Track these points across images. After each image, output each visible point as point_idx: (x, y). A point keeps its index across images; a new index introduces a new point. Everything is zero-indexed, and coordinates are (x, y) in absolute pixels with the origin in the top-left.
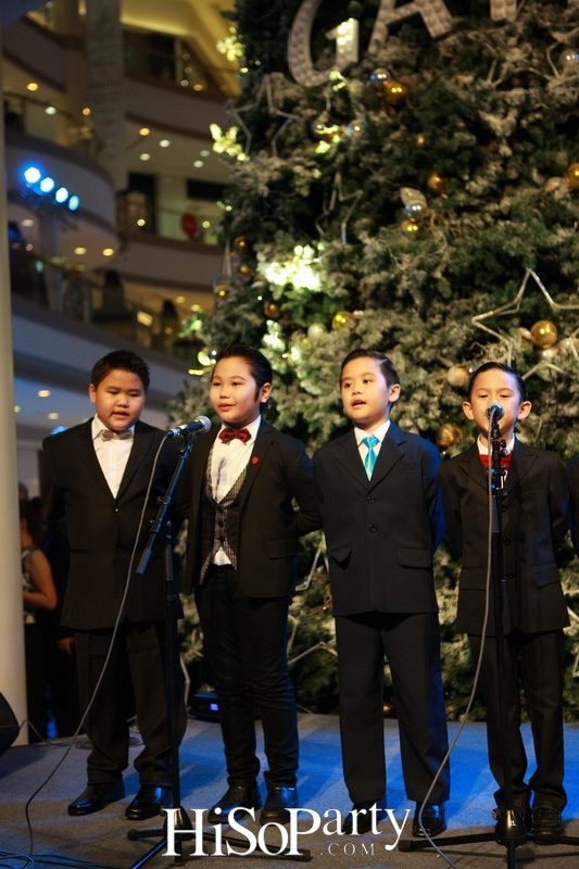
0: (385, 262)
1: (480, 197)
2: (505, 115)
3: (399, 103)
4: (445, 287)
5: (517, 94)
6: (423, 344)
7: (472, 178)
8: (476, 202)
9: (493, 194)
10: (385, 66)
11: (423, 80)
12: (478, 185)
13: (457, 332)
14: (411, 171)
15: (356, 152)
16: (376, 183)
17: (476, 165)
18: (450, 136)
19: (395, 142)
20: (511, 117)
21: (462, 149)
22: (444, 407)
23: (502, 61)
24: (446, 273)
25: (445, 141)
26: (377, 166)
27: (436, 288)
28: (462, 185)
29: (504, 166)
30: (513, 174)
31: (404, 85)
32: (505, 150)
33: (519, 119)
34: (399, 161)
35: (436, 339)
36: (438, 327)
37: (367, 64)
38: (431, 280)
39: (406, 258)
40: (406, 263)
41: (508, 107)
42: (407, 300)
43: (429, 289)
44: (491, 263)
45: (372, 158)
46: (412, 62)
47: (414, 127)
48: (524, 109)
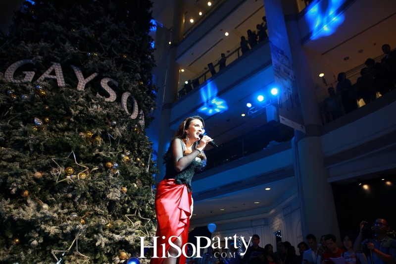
0: (25, 133)
1: (59, 129)
2: (75, 111)
3: (42, 96)
4: (42, 148)
5: (80, 107)
6: (28, 162)
7: (59, 123)
8: (57, 130)
9: (63, 130)
10: (42, 85)
11: (52, 94)
12: (61, 126)
13: (44, 161)
14: (41, 114)
15: (25, 102)
16: (27, 113)
17: (62, 121)
18: (58, 109)
19: (39, 105)
20: (77, 112)
21: (60, 114)
22: (30, 184)
23: (78, 99)
24: (44, 144)
25: (56, 109)
26: (29, 109)
27: (39, 148)
28: (56, 123)
29: (68, 125)
30: (71, 127)
31: (46, 92)
32: (72, 119)
33: (79, 113)
34: (38, 110)
35: (33, 162)
36: (34, 160)
37: (35, 83)
38: (39, 145)
39: (33, 135)
40: (33, 136)
41: (77, 110)
42: (28, 148)
43: (36, 147)
44: (60, 146)
45: (29, 106)
46: (50, 89)
47: (46, 103)
48: (81, 112)
